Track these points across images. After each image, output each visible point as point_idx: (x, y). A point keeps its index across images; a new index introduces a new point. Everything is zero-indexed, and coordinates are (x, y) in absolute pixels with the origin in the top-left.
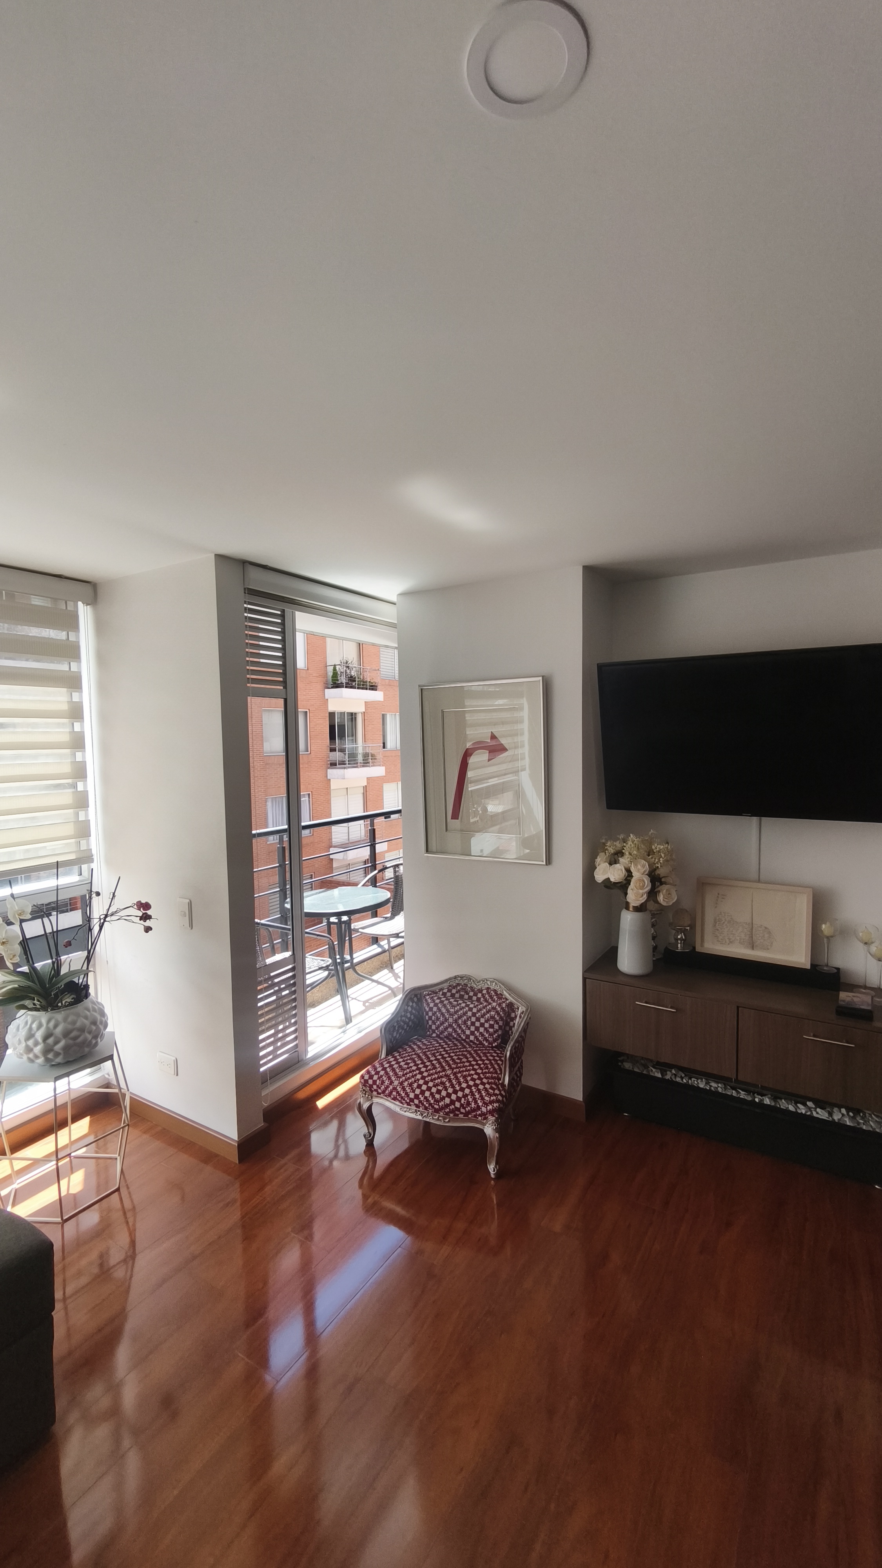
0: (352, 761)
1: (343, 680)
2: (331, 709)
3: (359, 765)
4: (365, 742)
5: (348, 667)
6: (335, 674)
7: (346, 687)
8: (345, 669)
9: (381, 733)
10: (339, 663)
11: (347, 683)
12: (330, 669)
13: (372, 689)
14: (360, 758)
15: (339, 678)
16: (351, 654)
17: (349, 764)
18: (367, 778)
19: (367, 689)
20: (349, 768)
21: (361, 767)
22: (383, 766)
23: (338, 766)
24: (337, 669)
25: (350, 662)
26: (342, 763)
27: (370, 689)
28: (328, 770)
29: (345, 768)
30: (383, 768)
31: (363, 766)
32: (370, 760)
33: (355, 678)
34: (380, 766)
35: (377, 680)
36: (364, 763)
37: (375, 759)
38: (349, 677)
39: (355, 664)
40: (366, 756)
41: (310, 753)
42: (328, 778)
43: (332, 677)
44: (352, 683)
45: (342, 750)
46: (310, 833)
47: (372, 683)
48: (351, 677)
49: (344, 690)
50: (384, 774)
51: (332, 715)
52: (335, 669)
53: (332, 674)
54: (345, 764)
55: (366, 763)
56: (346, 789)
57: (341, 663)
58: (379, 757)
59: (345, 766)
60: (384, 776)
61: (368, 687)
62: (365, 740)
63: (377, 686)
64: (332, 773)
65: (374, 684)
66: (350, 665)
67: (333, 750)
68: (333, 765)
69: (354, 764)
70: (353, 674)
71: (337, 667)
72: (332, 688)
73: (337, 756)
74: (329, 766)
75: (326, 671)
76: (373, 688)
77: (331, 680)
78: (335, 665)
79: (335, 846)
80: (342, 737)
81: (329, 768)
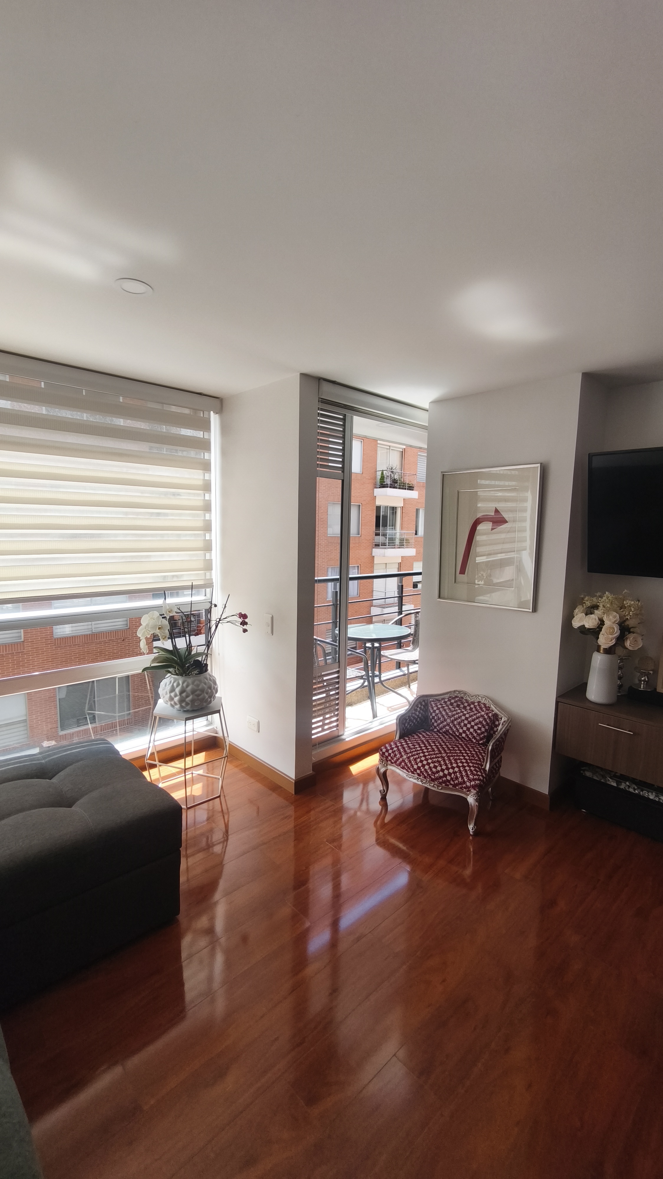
0: (391, 543)
1: (388, 481)
2: (378, 503)
3: (396, 546)
4: (402, 529)
5: (392, 472)
6: (382, 478)
7: (390, 487)
8: (390, 473)
9: (415, 523)
10: (386, 469)
11: (391, 484)
12: (379, 474)
13: (410, 490)
14: (397, 542)
15: (385, 480)
16: (394, 461)
17: (388, 545)
18: (402, 557)
19: (405, 489)
20: (388, 548)
21: (397, 548)
22: (414, 548)
23: (381, 547)
24: (384, 473)
25: (394, 468)
26: (384, 544)
27: (408, 489)
28: (373, 549)
29: (385, 548)
30: (414, 550)
31: (399, 548)
32: (405, 544)
33: (397, 481)
34: (412, 548)
35: (414, 483)
36: (400, 545)
37: (409, 543)
38: (392, 480)
39: (398, 470)
40: (402, 540)
41: (361, 536)
42: (373, 555)
43: (380, 479)
44: (395, 484)
45: (384, 535)
46: (358, 595)
47: (410, 485)
48: (395, 480)
49: (389, 489)
50: (414, 554)
51: (378, 508)
52: (382, 473)
53: (380, 477)
54: (386, 545)
55: (401, 545)
56: (385, 564)
57: (388, 469)
58: (412, 541)
59: (386, 547)
60: (415, 556)
61: (407, 488)
62: (402, 528)
63: (413, 487)
64: (376, 552)
65: (411, 485)
66: (394, 471)
67: (377, 534)
68: (377, 545)
69: (393, 545)
70: (396, 477)
71: (385, 472)
72: (380, 488)
73: (380, 539)
74: (374, 546)
75: (376, 474)
76: (411, 488)
77: (379, 482)
78: (383, 471)
79: (375, 606)
80: (385, 525)
81: (373, 548)
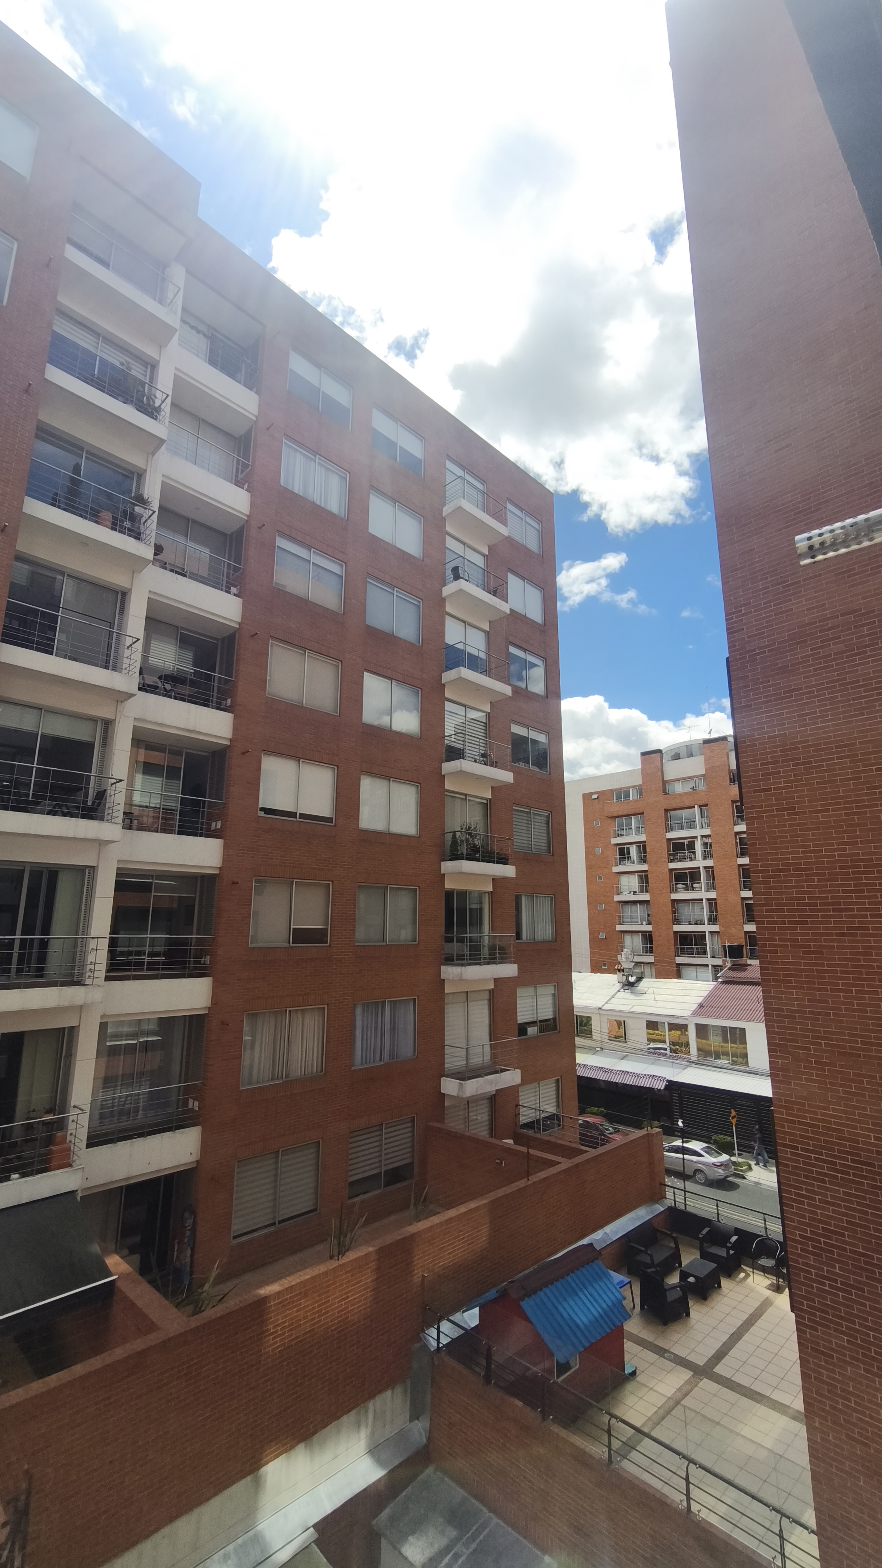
0: (474, 955)
1: (464, 849)
2: (448, 885)
3: (482, 961)
4: (492, 930)
5: (470, 834)
6: (455, 842)
7: (468, 859)
8: (467, 836)
9: (514, 919)
10: (459, 829)
11: (469, 854)
12: (449, 837)
13: (502, 862)
14: (485, 952)
15: (459, 848)
16: (474, 818)
17: (470, 959)
18: (494, 979)
19: (494, 862)
20: (470, 964)
21: (485, 964)
22: (514, 963)
23: (456, 962)
24: (457, 836)
25: (473, 829)
26: (461, 957)
27: (497, 862)
28: (443, 967)
29: (464, 965)
30: (516, 966)
31: (488, 963)
32: (498, 955)
33: (479, 848)
34: (510, 963)
35: (507, 851)
36: (490, 959)
37: (505, 954)
38: (471, 847)
39: (481, 830)
40: (492, 949)
41: (418, 944)
42: (442, 978)
43: (451, 846)
44: (476, 853)
45: (461, 940)
46: (414, 1055)
47: (501, 855)
48: (475, 846)
49: (466, 862)
50: (516, 974)
51: (449, 894)
52: (454, 837)
53: (450, 843)
54: (465, 959)
55: (492, 960)
56: (466, 994)
57: (462, 829)
58: (511, 950)
59: (464, 962)
60: (517, 978)
61: (496, 860)
62: (493, 928)
63: (508, 859)
64: (449, 972)
65: (503, 856)
66: (473, 832)
67: (449, 940)
68: (449, 960)
69: (477, 959)
70: (476, 843)
71: (458, 834)
72: (450, 859)
73: (454, 948)
74: (443, 961)
75: (444, 839)
76: (503, 860)
77: (449, 850)
78: (455, 832)
79: (447, 1076)
80: (462, 925)
81: (443, 964)
